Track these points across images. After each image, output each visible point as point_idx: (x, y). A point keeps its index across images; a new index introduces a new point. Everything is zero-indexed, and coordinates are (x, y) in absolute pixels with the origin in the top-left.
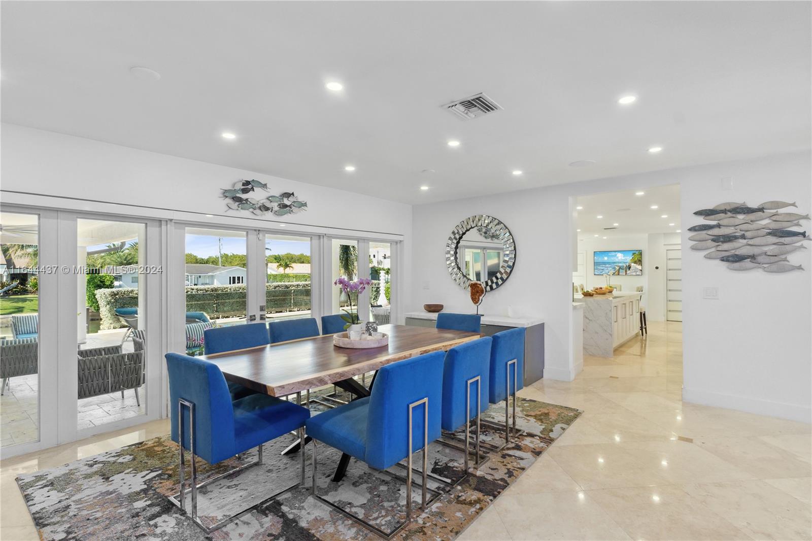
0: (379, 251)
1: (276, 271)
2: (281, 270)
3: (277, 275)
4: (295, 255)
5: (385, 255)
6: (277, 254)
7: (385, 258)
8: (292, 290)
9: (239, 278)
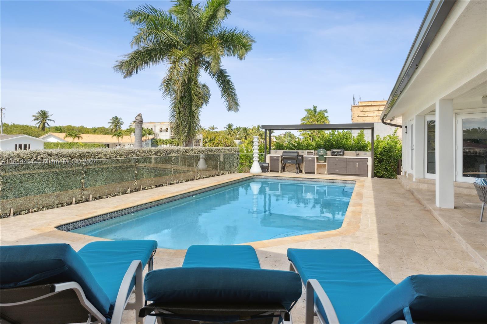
0: (156, 125)
1: (64, 140)
2: (70, 140)
3: (64, 144)
4: (76, 127)
5: (161, 129)
6: (58, 126)
7: (161, 131)
8: (172, 157)
9: (25, 146)
